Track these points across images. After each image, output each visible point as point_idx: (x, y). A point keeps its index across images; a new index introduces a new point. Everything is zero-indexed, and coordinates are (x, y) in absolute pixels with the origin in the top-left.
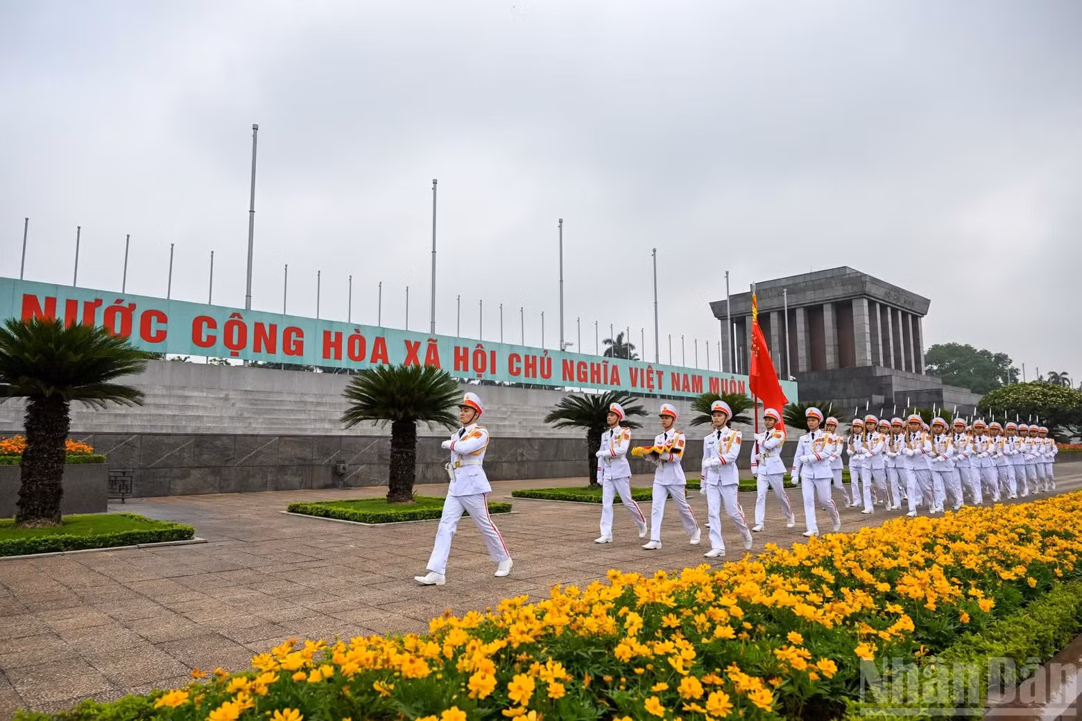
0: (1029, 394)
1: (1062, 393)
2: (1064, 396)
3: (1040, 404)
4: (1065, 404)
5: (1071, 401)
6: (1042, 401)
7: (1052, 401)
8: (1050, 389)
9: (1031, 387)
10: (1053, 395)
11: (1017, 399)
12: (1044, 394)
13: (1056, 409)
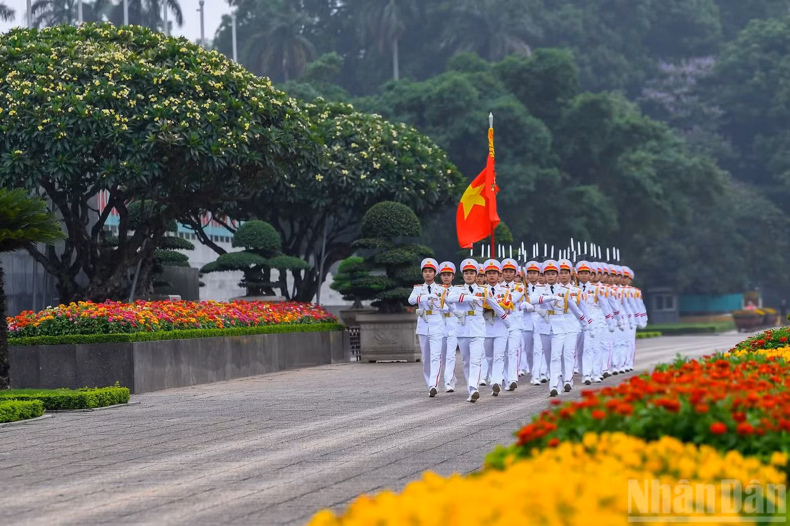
0: (84, 77)
1: (204, 78)
2: (209, 93)
3: (123, 124)
4: (212, 129)
5: (233, 112)
6: (128, 112)
7: (166, 114)
8: (159, 59)
9: (91, 46)
10: (171, 88)
11: (39, 99)
12: (139, 82)
13: (180, 150)
